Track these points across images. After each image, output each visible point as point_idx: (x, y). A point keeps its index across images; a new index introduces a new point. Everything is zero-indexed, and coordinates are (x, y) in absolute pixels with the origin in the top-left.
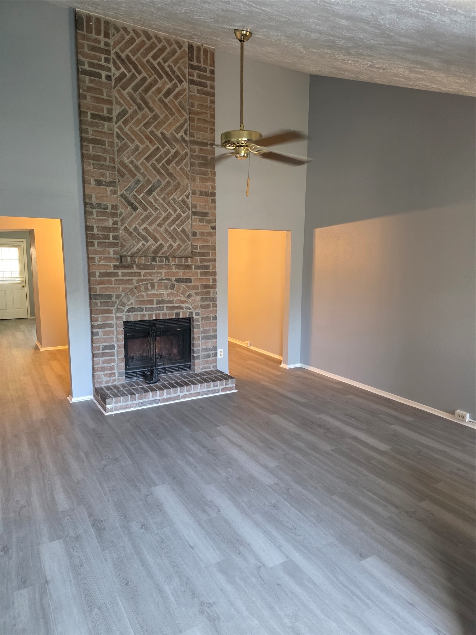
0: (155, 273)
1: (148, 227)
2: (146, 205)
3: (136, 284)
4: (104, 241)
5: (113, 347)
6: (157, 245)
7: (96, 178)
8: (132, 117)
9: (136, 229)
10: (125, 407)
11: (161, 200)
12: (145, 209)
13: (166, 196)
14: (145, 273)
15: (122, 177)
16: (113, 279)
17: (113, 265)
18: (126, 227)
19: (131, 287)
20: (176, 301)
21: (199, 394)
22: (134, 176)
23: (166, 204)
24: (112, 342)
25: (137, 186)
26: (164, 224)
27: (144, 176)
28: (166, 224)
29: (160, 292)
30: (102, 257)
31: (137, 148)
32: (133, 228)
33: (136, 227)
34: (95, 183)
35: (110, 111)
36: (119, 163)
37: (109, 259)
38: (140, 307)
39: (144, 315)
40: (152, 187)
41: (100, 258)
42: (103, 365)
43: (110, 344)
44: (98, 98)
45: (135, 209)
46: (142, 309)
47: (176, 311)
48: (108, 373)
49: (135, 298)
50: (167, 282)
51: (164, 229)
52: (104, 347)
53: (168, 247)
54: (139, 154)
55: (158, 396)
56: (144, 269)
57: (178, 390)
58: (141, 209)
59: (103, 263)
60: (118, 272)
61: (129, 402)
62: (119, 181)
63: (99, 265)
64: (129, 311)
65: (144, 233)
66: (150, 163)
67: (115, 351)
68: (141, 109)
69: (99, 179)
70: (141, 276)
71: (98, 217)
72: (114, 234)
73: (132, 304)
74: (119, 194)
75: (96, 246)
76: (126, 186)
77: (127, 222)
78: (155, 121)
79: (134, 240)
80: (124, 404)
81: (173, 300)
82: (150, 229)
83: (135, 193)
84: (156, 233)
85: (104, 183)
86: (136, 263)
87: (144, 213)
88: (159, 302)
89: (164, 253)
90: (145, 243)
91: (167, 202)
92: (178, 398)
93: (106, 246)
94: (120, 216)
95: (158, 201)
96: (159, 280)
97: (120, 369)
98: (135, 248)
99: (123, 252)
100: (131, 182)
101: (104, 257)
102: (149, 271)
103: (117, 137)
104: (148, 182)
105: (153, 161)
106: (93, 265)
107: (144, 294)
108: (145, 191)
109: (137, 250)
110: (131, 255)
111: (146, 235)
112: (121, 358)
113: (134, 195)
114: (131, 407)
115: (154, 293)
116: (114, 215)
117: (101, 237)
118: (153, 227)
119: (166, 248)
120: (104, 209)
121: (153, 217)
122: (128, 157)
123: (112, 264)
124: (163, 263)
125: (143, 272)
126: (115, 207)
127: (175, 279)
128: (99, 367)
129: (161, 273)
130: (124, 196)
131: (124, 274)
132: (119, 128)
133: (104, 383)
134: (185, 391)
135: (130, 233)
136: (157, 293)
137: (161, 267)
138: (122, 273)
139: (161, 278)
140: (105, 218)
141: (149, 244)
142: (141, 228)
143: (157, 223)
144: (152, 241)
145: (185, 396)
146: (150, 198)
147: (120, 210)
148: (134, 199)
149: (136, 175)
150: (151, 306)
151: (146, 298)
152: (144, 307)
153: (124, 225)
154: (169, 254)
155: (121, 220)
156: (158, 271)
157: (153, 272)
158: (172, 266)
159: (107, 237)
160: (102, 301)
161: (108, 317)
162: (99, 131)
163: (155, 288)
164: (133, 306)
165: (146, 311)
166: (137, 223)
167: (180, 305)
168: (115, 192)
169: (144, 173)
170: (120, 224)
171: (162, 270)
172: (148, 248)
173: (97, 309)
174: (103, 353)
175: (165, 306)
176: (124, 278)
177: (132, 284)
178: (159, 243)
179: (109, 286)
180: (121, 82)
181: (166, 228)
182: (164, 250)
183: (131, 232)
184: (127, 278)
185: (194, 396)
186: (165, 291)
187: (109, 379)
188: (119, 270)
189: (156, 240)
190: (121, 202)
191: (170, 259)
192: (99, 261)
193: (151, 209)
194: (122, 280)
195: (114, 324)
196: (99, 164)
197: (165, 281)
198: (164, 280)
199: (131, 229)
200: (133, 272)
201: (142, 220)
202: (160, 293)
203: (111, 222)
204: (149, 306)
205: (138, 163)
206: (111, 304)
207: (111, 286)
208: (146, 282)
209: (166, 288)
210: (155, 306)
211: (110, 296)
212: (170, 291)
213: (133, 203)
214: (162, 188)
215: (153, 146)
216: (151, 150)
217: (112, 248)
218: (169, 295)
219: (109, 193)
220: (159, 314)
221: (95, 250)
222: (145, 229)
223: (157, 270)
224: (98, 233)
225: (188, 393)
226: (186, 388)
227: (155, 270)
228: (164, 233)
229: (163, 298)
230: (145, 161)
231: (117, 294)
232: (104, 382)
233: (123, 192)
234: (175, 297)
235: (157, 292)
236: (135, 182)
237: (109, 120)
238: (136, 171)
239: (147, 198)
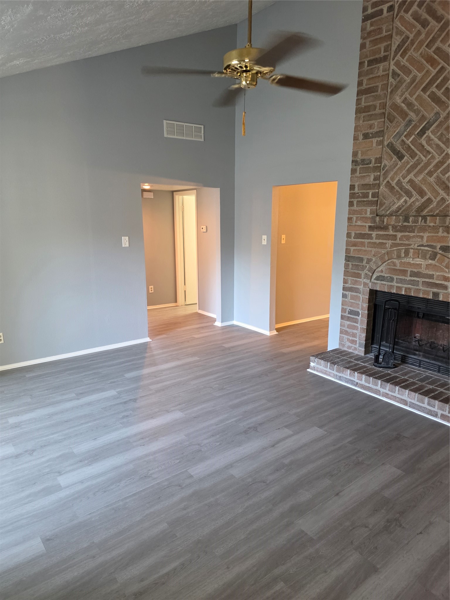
0: (414, 237)
1: (414, 179)
2: (415, 150)
3: (390, 249)
4: (363, 199)
5: (357, 314)
6: (423, 200)
7: (364, 132)
8: (412, 43)
9: (399, 183)
11: (436, 140)
12: (413, 155)
13: (445, 132)
14: (402, 236)
15: (391, 122)
16: (366, 241)
17: (369, 226)
18: (388, 182)
19: (383, 251)
20: (438, 276)
21: (405, 403)
22: (404, 115)
23: (443, 144)
24: (358, 308)
25: (408, 129)
26: (435, 171)
27: (417, 112)
28: (439, 171)
29: (417, 261)
30: (359, 217)
31: (413, 80)
32: (395, 181)
33: (399, 180)
34: (362, 138)
35: (387, 48)
36: (391, 107)
37: (364, 219)
38: (390, 277)
39: (392, 287)
40: (426, 124)
41: (357, 218)
42: (347, 329)
43: (355, 310)
44: (376, 39)
45: (401, 157)
46: (392, 280)
47: (435, 290)
48: (351, 338)
49: (385, 265)
50: (429, 249)
51: (435, 179)
52: (350, 311)
53: (438, 203)
54: (415, 87)
55: (356, 378)
56: (401, 231)
57: (378, 382)
58: (409, 156)
59: (359, 223)
60: (372, 234)
61: (328, 370)
62: (388, 127)
63: (355, 225)
64: (377, 278)
65: (408, 187)
66: (428, 93)
67: (359, 318)
68: (424, 24)
69: (366, 132)
70: (396, 240)
71: (360, 175)
72: (374, 191)
73: (382, 271)
74: (386, 143)
75: (355, 206)
76: (395, 132)
77: (390, 176)
78: (444, 31)
79: (395, 196)
80: (324, 369)
81: (433, 274)
82: (416, 180)
83: (404, 138)
84: (424, 184)
85: (371, 135)
87: (411, 161)
88: (413, 274)
89: (431, 210)
90: (408, 199)
91: (444, 140)
92: (377, 392)
93: (364, 206)
94: (383, 170)
95: (432, 142)
96: (418, 246)
97: (360, 339)
98: (395, 206)
99: (381, 211)
100: (400, 126)
101: (361, 217)
102: (407, 234)
103: (392, 76)
104: (423, 118)
105: (433, 89)
106: (350, 225)
107: (397, 261)
108: (416, 133)
109: (397, 208)
110: (389, 214)
111: (411, 189)
112: (362, 328)
113: (403, 141)
114: (329, 375)
115: (409, 262)
116: (377, 169)
117: (361, 195)
118: (420, 177)
119: (435, 203)
120: (367, 164)
121: (422, 164)
122: (401, 96)
123: (367, 225)
125: (399, 235)
126: (379, 160)
127: (441, 247)
128: (344, 330)
129: (422, 237)
130: (391, 146)
131: (378, 237)
132: (397, 64)
133: (346, 347)
135: (391, 188)
136: (412, 262)
137: (423, 229)
138: (376, 235)
139: (421, 243)
140: (367, 174)
141: (413, 199)
142: (405, 180)
143: (426, 172)
144: (418, 196)
145: (386, 395)
146: (423, 141)
147: (385, 162)
148: (401, 145)
149: (407, 115)
150: (403, 278)
151: (398, 267)
152: (395, 277)
153: (387, 180)
154: (437, 211)
155: (384, 174)
156: (418, 234)
157: (412, 235)
158: (438, 229)
159: (366, 195)
160: (354, 263)
161: (356, 281)
162: (373, 78)
163: (409, 256)
164: (382, 274)
165: (397, 282)
166: (401, 175)
167: (443, 282)
168: (381, 143)
169: (418, 109)
170: (382, 178)
171: (424, 233)
172: (411, 205)
173: (348, 271)
174: (349, 317)
175: (421, 280)
176: (378, 241)
177: (385, 249)
178: (426, 198)
179: (362, 248)
180: (405, 4)
181: (438, 176)
182: (432, 206)
183: (393, 187)
184: (381, 241)
186: (423, 261)
187: (351, 345)
188: (373, 231)
189: (422, 193)
190: (387, 152)
191: (428, 218)
192: (356, 222)
193: (420, 154)
194: (375, 243)
195: (361, 290)
196: (369, 115)
197: (426, 248)
198: (425, 246)
199: (394, 184)
200: (388, 235)
201: (407, 170)
202: (417, 263)
203: (372, 177)
204: (401, 277)
205: (413, 100)
206: (361, 268)
207: (363, 248)
208: (401, 248)
209: (424, 257)
210: (409, 278)
211: (361, 260)
212: (430, 261)
213: (399, 151)
214: (441, 122)
215: (435, 69)
216: (433, 75)
217: (370, 207)
218: (428, 266)
219: (374, 145)
220: (410, 289)
221: (354, 210)
222: (411, 181)
223: (418, 232)
224: (358, 191)
225: (390, 393)
227: (414, 233)
228: (435, 184)
229: (420, 270)
230: (422, 92)
231: (368, 258)
233: (391, 140)
234: (437, 271)
235: (413, 260)
236: (406, 124)
237: (385, 58)
238: (409, 109)
239: (418, 141)
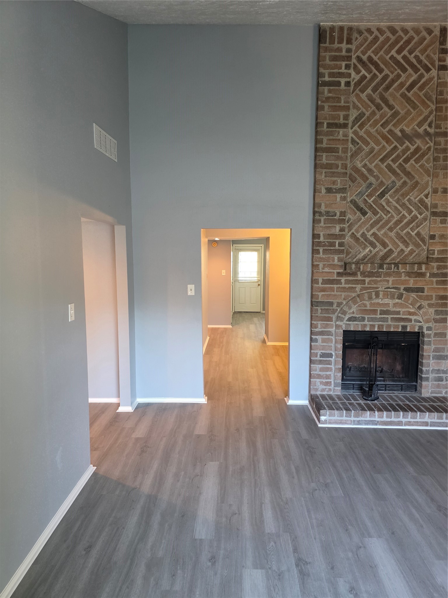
0: (381, 281)
1: (377, 232)
2: (377, 208)
3: (360, 292)
4: (329, 248)
5: (331, 355)
6: (385, 251)
7: (327, 186)
8: (369, 119)
9: (363, 235)
10: (339, 421)
11: (394, 203)
12: (375, 213)
13: (400, 198)
14: (370, 281)
15: (353, 182)
16: (335, 286)
17: (337, 272)
18: (353, 233)
19: (353, 295)
20: (404, 312)
21: (426, 424)
22: (365, 178)
23: (400, 206)
24: (330, 350)
25: (369, 190)
26: (395, 228)
27: (377, 178)
28: (398, 228)
29: (385, 301)
30: (326, 264)
31: (372, 150)
32: (360, 234)
33: (363, 233)
34: (325, 191)
35: (346, 117)
36: (352, 169)
37: (333, 266)
38: (362, 317)
39: (365, 325)
40: (385, 189)
41: (324, 265)
42: (320, 373)
43: (328, 352)
44: (335, 106)
45: (364, 213)
46: (363, 319)
47: (402, 324)
48: (324, 381)
49: (357, 307)
50: (395, 290)
51: (395, 233)
52: (321, 354)
53: (399, 253)
54: (373, 156)
55: (377, 416)
56: (369, 277)
57: (400, 414)
58: (371, 213)
59: (327, 270)
60: (341, 280)
61: (344, 418)
62: (350, 186)
63: (323, 272)
64: (350, 320)
65: (372, 239)
66: (385, 164)
67: (333, 359)
68: (379, 108)
69: (330, 186)
70: (365, 284)
71: (325, 225)
72: (340, 241)
73: (353, 313)
74: (349, 200)
75: (321, 254)
76: (357, 191)
77: (355, 228)
78: (395, 118)
79: (361, 246)
80: (338, 419)
81: (400, 311)
82: (379, 234)
83: (366, 197)
84: (386, 237)
85: (334, 190)
86: (361, 270)
87: (374, 218)
88: (383, 312)
89: (393, 259)
90: (372, 249)
91: (401, 204)
92: (400, 423)
93: (331, 254)
94: (348, 222)
95: (391, 204)
96: (385, 289)
97: (336, 379)
98: (361, 255)
99: (348, 258)
100: (362, 187)
101: (328, 265)
102: (374, 278)
103: (351, 142)
104: (382, 184)
105: (389, 161)
106: (317, 272)
107: (368, 303)
108: (377, 195)
109: (363, 256)
110: (355, 261)
111: (374, 241)
112: (338, 368)
113: (365, 199)
114: (346, 423)
115: (378, 303)
116: (342, 221)
117: (327, 244)
118: (382, 232)
119: (396, 254)
120: (332, 216)
121: (383, 221)
122: (362, 161)
123: (335, 271)
124: (391, 271)
125: (367, 280)
126: (343, 214)
127: (404, 288)
128: (315, 374)
129: (388, 281)
130: (354, 202)
131: (347, 282)
132: (355, 133)
133: (320, 391)
134: (409, 417)
135: (357, 239)
136: (381, 302)
137: (388, 275)
138: (345, 280)
139: (387, 286)
140: (333, 225)
141: (377, 249)
142: (369, 233)
143: (387, 227)
144: (381, 247)
145: (409, 423)
146: (383, 202)
147: (349, 216)
148: (364, 203)
149: (368, 179)
150: (374, 316)
151: (368, 308)
152: (366, 317)
153: (352, 231)
154: (398, 260)
155: (349, 226)
156: (384, 279)
157: (379, 280)
158: (401, 274)
159: (332, 244)
160: (323, 308)
161: (327, 325)
162: (333, 139)
163: (380, 298)
164: (354, 315)
165: (368, 321)
166: (365, 228)
167: (408, 317)
168: (344, 199)
169: (377, 175)
170: (348, 230)
171: (389, 277)
172: (375, 254)
173: (317, 316)
174: (320, 361)
175: (389, 317)
176: (347, 286)
177: (355, 292)
178: (388, 249)
179: (331, 293)
180: (360, 85)
181: (397, 232)
182: (393, 256)
183: (358, 238)
184: (350, 286)
185: (420, 426)
186: (391, 300)
187: (324, 387)
188: (342, 277)
189: (384, 245)
190: (350, 208)
191: (400, 265)
192: (323, 269)
193: (382, 213)
194: (344, 288)
195: (333, 332)
196: (331, 172)
197: (392, 290)
198: (391, 288)
199: (358, 235)
200: (357, 280)
201: (371, 225)
202: (385, 302)
203: (338, 229)
204: (372, 316)
205: (372, 166)
206: (331, 311)
207: (332, 293)
208: (370, 291)
209: (393, 297)
210: (379, 316)
211: (331, 304)
212: (397, 301)
213: (362, 208)
214: (397, 189)
215: (390, 146)
216: (388, 150)
217: (337, 255)
218: (395, 305)
219: (338, 199)
220: (382, 325)
221: (320, 258)
222: (374, 234)
223: (384, 277)
224: (324, 241)
225: (412, 420)
226: (410, 414)
227: (381, 277)
228: (395, 238)
229: (388, 309)
230: (379, 162)
231: (338, 302)
232: (320, 389)
233: (353, 197)
234: (403, 308)
235: (381, 301)
236: (367, 186)
237: (345, 126)
238: (369, 174)
239: (379, 201)
